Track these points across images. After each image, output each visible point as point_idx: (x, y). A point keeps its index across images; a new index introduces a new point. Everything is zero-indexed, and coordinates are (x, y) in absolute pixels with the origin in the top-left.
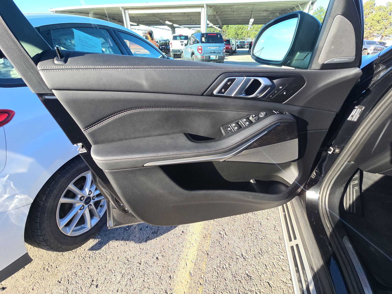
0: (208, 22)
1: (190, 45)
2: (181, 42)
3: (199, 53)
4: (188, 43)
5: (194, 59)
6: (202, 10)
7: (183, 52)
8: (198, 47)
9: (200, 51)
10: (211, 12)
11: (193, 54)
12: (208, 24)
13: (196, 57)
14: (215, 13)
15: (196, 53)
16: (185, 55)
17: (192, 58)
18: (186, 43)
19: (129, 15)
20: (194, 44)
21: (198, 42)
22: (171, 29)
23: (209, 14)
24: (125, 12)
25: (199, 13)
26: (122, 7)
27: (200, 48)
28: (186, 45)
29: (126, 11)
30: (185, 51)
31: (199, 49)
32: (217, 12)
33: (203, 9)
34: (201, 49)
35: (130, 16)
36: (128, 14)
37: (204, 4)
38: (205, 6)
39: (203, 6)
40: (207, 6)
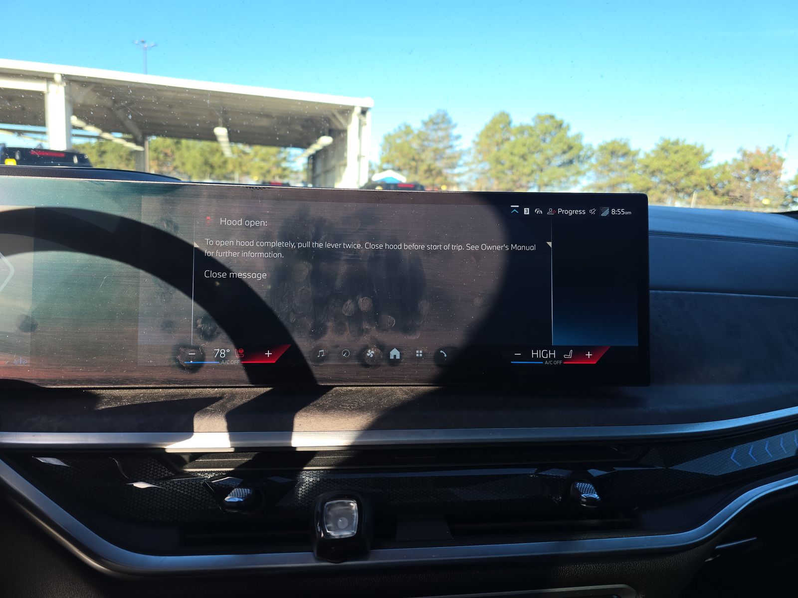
0: (74, 120)
6: (48, 88)
10: (83, 96)
12: (75, 127)
23: (77, 100)
25: (40, 95)
33: (52, 86)
37: (53, 74)
38: (58, 78)
39: (48, 78)
40: (69, 80)
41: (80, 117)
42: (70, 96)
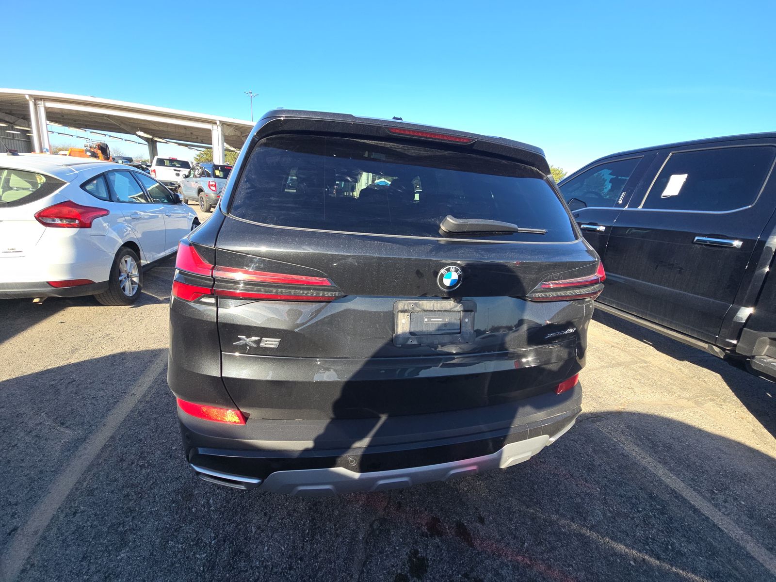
0: (226, 146)
1: (194, 176)
2: (175, 170)
3: (212, 190)
4: (190, 173)
5: (202, 198)
6: (213, 128)
7: (182, 185)
8: (209, 182)
9: (214, 189)
10: (230, 132)
11: (200, 190)
12: (226, 149)
13: (207, 195)
14: (238, 134)
15: (206, 189)
16: (185, 191)
17: (200, 197)
18: (187, 174)
19: (46, 109)
20: (202, 178)
21: (209, 175)
22: (147, 143)
23: (227, 134)
24: (35, 105)
25: (209, 131)
26: (30, 96)
27: (214, 183)
28: (186, 177)
29: (39, 102)
30: (185, 185)
31: (212, 185)
32: (241, 133)
33: (215, 127)
34: (215, 186)
35: (49, 110)
36: (45, 107)
37: (216, 120)
38: (218, 123)
39: (214, 123)
40: (223, 123)
41: (227, 143)
42: (223, 132)
